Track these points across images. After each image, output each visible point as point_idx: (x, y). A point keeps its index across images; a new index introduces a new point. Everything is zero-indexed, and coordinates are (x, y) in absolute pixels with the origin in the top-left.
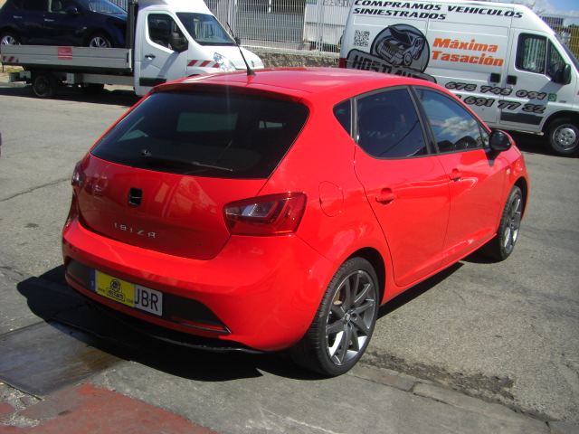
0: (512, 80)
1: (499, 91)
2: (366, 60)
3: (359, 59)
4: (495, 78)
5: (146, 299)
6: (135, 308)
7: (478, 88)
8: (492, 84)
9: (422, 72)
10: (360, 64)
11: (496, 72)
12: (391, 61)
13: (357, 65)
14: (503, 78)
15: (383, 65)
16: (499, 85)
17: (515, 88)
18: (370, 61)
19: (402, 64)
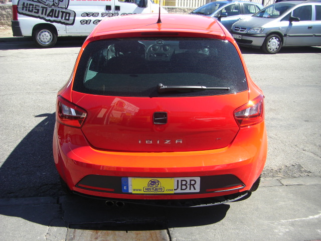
0: (117, 8)
1: (111, 15)
2: (30, 5)
3: (25, 5)
4: (108, 8)
5: (185, 185)
6: (175, 194)
7: (100, 15)
8: (107, 12)
9: (66, 9)
10: (26, 7)
11: (109, 4)
12: (46, 4)
13: (25, 8)
14: (113, 8)
15: (42, 7)
16: (111, 12)
17: (120, 12)
18: (33, 5)
19: (54, 5)
